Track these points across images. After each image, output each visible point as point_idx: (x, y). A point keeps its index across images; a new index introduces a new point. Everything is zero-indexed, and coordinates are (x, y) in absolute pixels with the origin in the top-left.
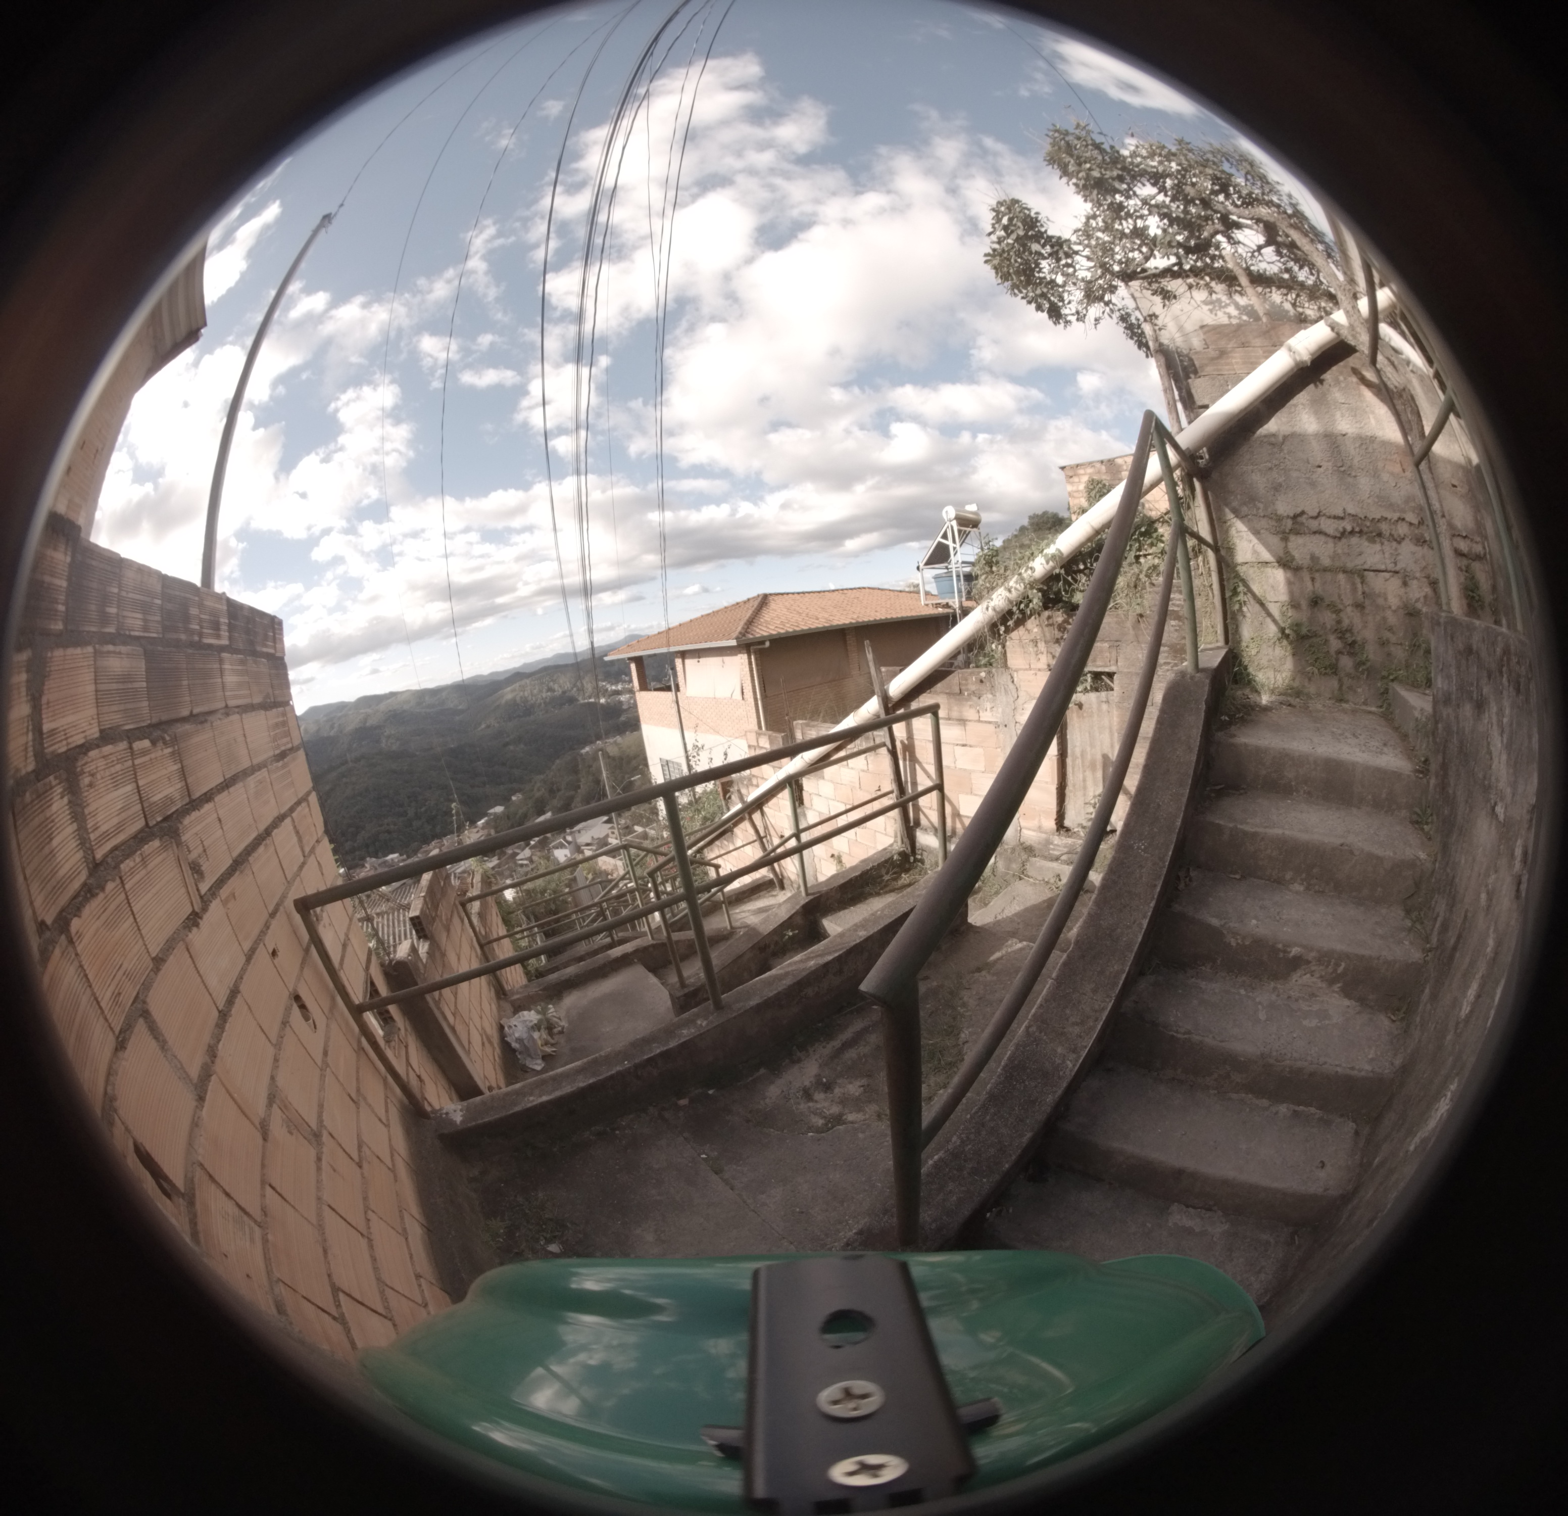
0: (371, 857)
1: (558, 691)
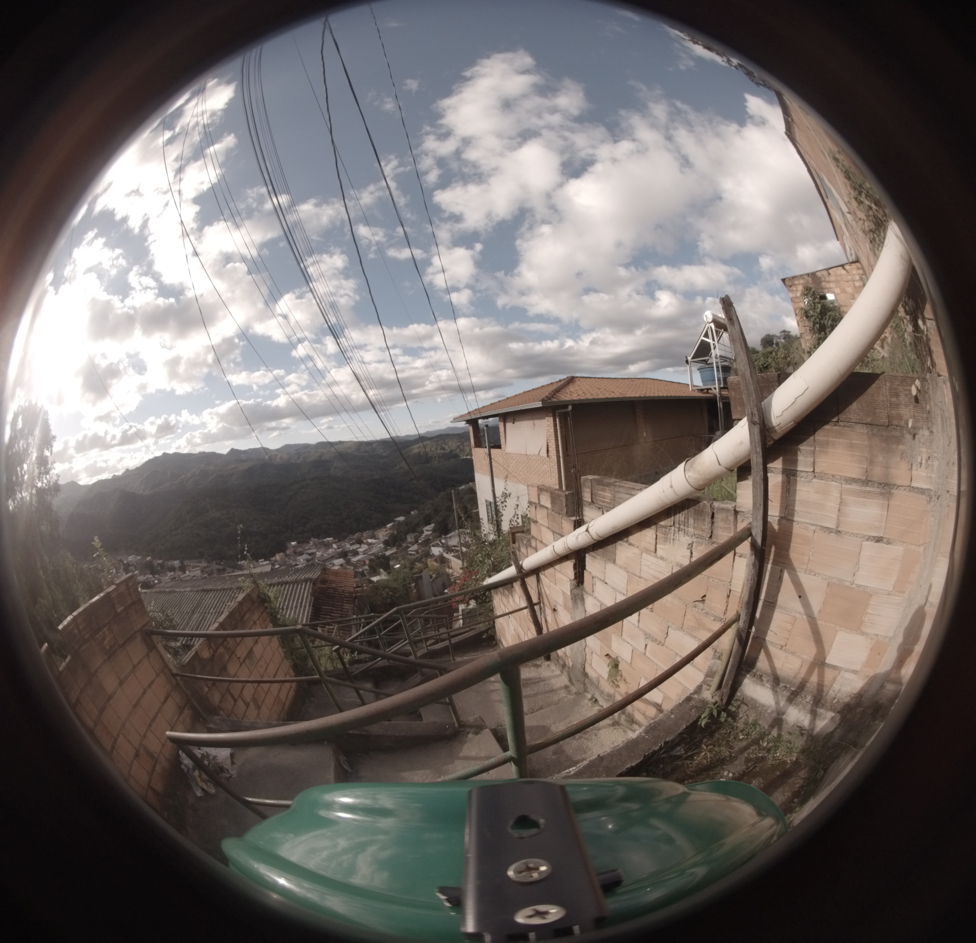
0: (314, 537)
1: (448, 451)
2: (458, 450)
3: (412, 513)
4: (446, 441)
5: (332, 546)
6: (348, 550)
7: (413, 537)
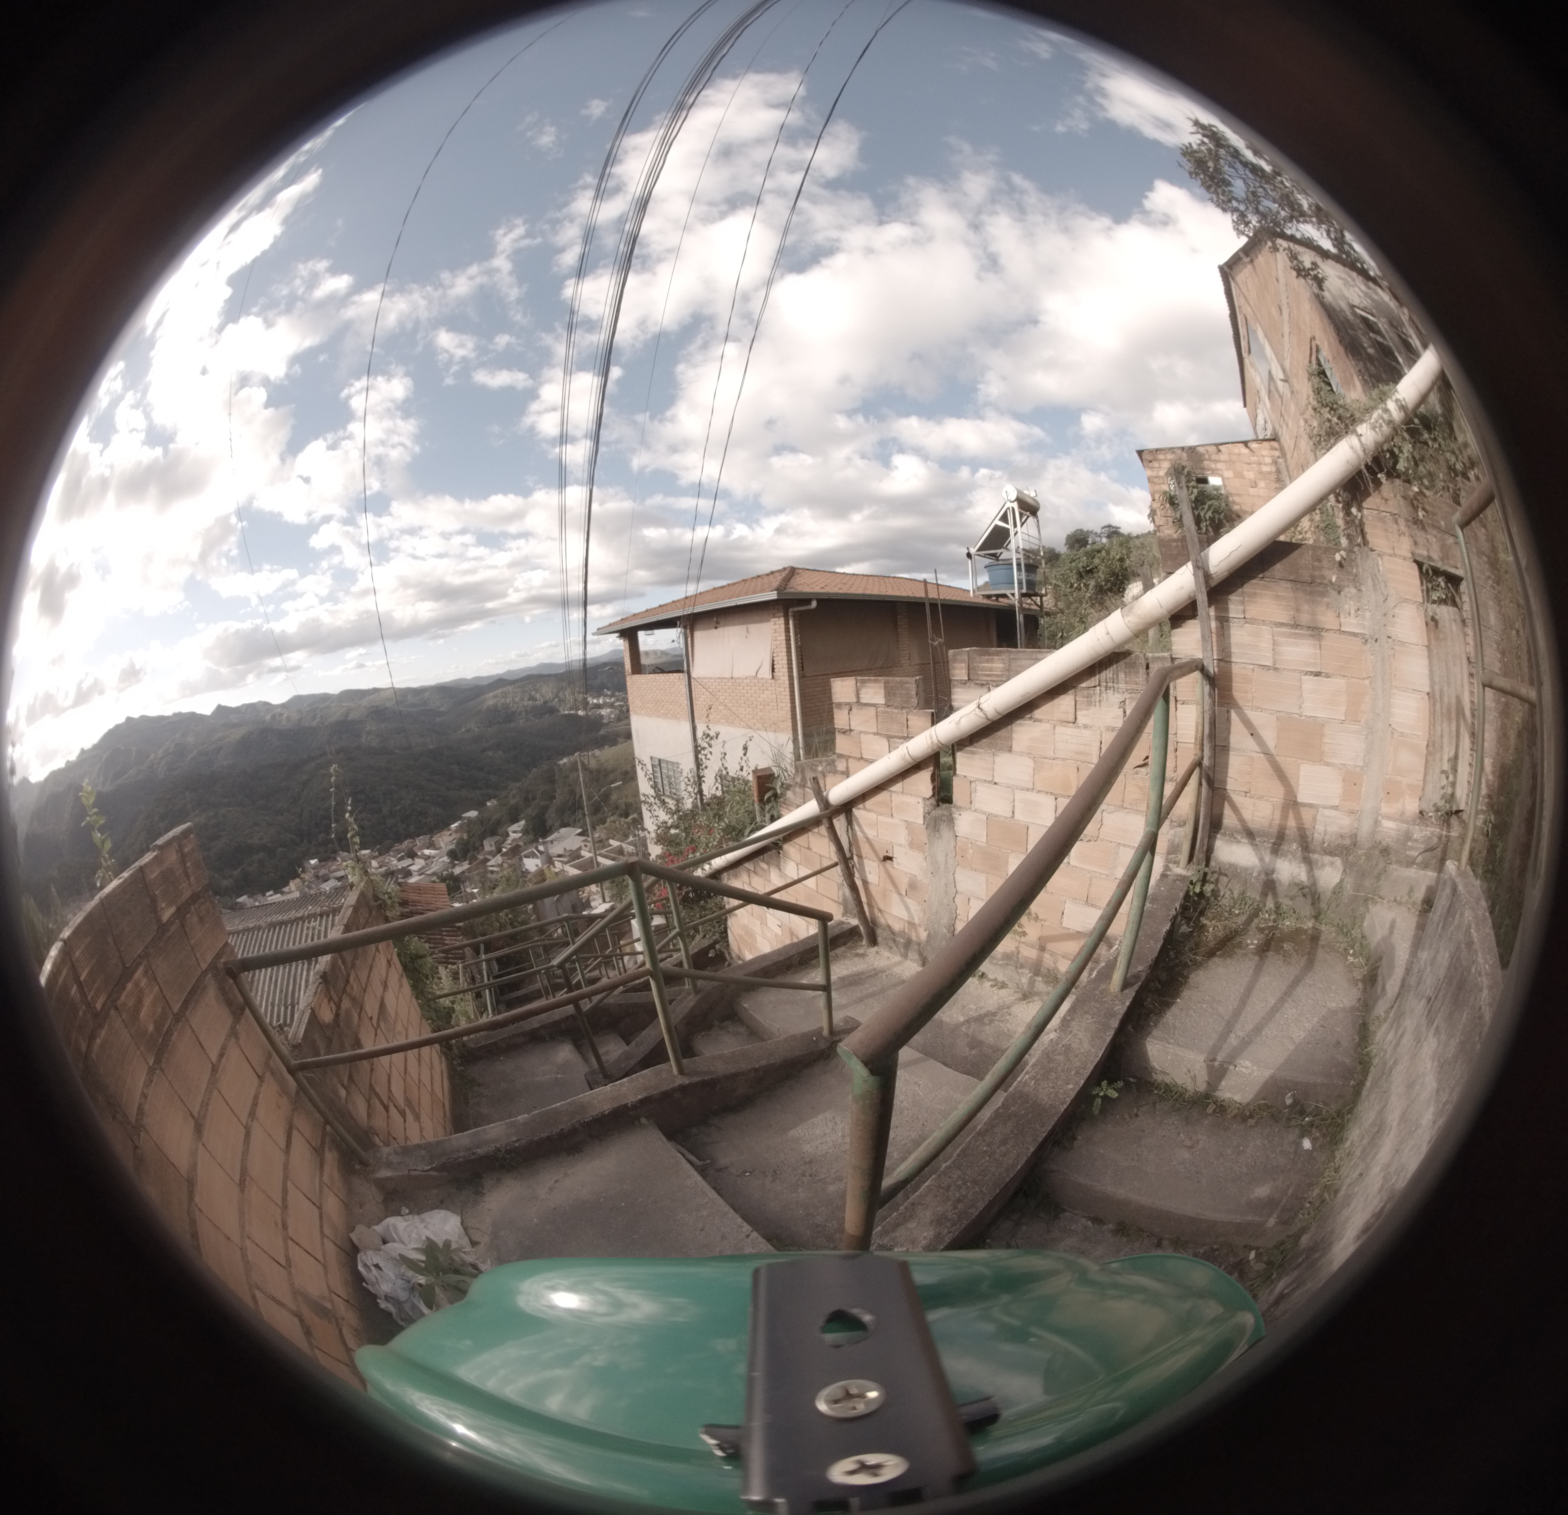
0: (343, 851)
1: (540, 701)
2: (556, 700)
3: (489, 804)
4: (538, 685)
5: (370, 863)
6: (395, 868)
7: (493, 843)
